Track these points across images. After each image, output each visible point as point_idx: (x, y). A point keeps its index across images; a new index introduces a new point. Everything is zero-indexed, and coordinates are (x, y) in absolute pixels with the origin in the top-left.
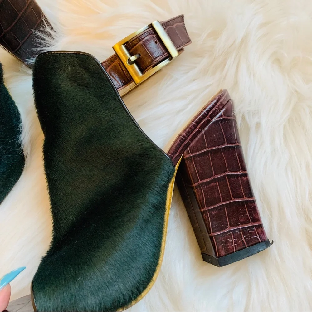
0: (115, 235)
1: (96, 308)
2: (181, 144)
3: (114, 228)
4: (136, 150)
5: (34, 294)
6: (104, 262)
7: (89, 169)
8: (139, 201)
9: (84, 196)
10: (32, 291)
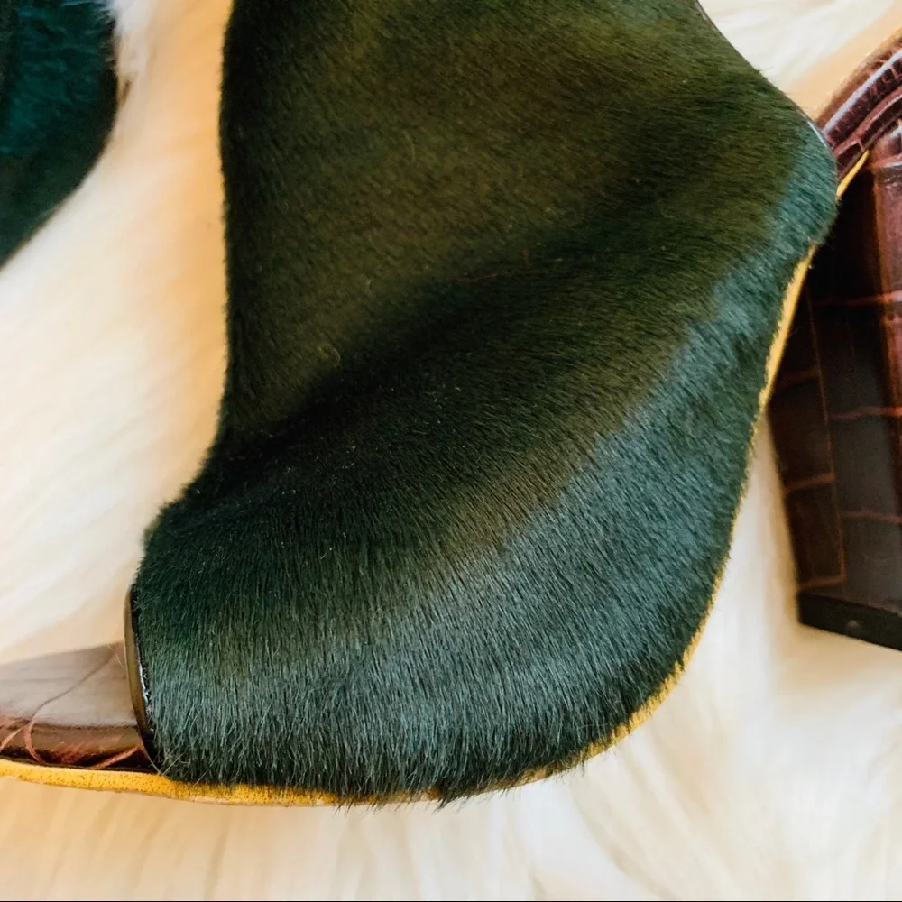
0: (556, 441)
1: (436, 752)
2: (878, 97)
3: (553, 409)
4: (687, 77)
5: (141, 647)
6: (493, 552)
7: (435, 140)
8: (678, 308)
9: (393, 262)
10: (131, 632)
